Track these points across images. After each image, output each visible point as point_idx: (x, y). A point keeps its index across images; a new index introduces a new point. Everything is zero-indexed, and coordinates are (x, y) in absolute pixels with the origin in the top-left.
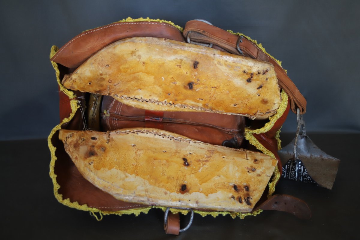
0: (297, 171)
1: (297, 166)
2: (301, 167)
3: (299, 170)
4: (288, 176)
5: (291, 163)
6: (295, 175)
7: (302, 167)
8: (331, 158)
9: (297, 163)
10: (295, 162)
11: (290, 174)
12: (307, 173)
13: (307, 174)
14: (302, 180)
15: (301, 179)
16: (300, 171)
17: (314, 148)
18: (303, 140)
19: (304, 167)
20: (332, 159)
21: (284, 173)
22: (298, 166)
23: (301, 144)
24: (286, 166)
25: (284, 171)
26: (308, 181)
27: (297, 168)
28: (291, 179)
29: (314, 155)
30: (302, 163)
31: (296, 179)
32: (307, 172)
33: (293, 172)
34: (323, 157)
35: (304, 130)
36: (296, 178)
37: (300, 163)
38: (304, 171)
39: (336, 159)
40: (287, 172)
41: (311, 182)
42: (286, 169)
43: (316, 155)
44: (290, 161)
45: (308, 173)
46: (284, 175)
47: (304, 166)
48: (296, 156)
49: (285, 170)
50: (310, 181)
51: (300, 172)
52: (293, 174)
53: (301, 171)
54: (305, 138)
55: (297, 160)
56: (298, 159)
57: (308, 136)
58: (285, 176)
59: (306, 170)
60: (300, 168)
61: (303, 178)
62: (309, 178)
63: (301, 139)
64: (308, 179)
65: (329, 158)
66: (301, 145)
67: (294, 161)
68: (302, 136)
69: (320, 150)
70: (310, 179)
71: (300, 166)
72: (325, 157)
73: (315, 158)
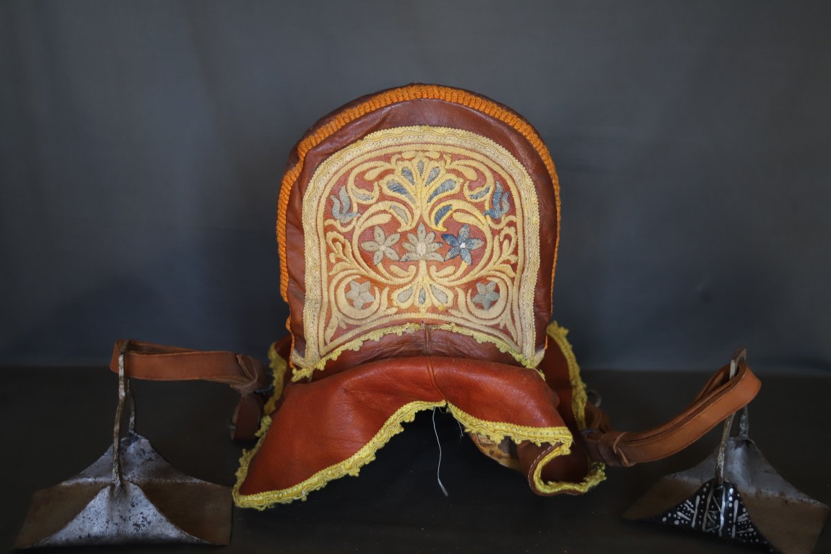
0: (722, 510)
1: (724, 499)
2: (733, 502)
3: (729, 510)
4: (700, 523)
5: (709, 489)
6: (718, 521)
7: (736, 502)
8: (806, 500)
9: (724, 491)
10: (719, 488)
11: (705, 519)
12: (746, 519)
13: (747, 521)
14: (733, 535)
15: (731, 531)
16: (730, 513)
17: (766, 472)
18: (739, 451)
19: (741, 503)
20: (810, 504)
21: (692, 515)
22: (727, 499)
23: (735, 462)
24: (698, 498)
25: (692, 511)
26: (749, 538)
27: (724, 503)
28: (707, 531)
29: (765, 491)
30: (736, 492)
31: (720, 533)
32: (747, 514)
33: (714, 512)
34: (788, 497)
35: (744, 424)
36: (721, 529)
37: (731, 491)
38: (740, 513)
39: (819, 503)
40: (699, 513)
41: (757, 540)
42: (697, 506)
43: (771, 492)
44: (708, 485)
45: (749, 519)
46: (692, 521)
47: (740, 499)
48: (722, 472)
49: (694, 509)
50: (754, 538)
51: (731, 515)
52: (713, 518)
53: (733, 513)
54: (744, 445)
55: (725, 482)
56: (728, 481)
57: (752, 441)
58: (693, 524)
59: (744, 510)
60: (730, 505)
61: (737, 530)
62: (751, 530)
63: (736, 448)
64: (748, 533)
65: (801, 501)
66: (735, 465)
67: (717, 485)
68: (738, 439)
69: (781, 478)
70: (755, 533)
71: (731, 499)
72: (793, 496)
73: (768, 499)
